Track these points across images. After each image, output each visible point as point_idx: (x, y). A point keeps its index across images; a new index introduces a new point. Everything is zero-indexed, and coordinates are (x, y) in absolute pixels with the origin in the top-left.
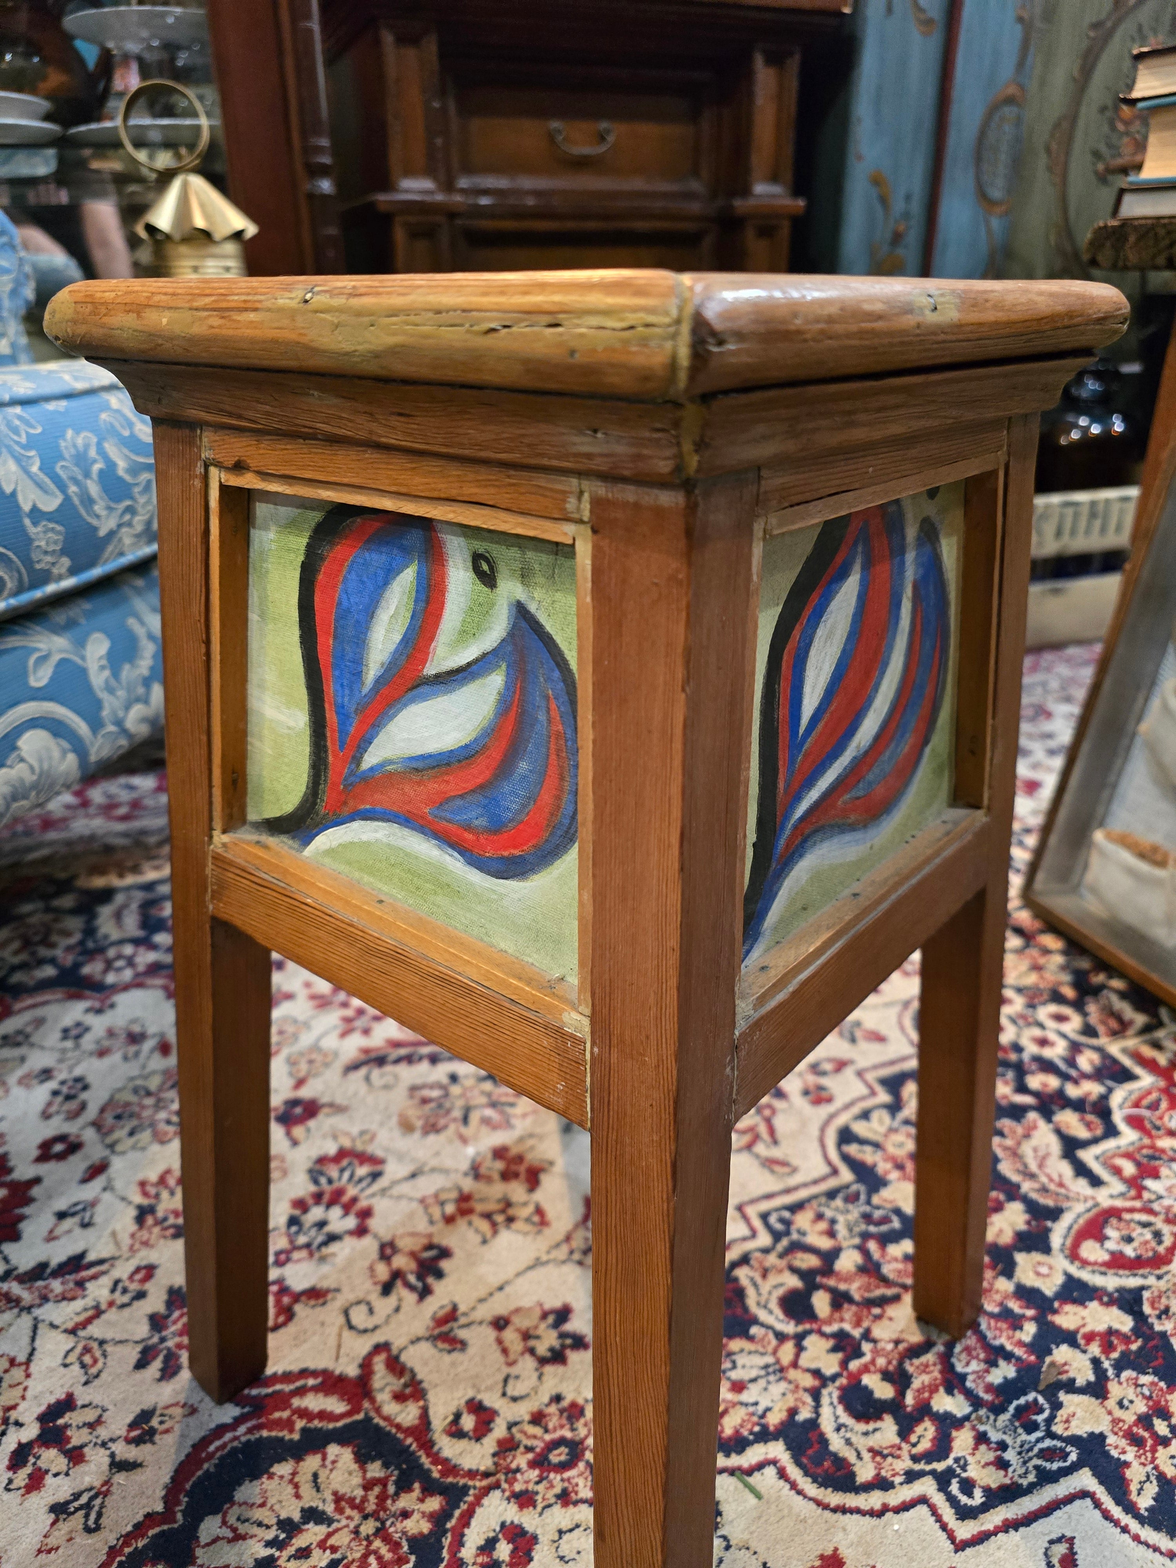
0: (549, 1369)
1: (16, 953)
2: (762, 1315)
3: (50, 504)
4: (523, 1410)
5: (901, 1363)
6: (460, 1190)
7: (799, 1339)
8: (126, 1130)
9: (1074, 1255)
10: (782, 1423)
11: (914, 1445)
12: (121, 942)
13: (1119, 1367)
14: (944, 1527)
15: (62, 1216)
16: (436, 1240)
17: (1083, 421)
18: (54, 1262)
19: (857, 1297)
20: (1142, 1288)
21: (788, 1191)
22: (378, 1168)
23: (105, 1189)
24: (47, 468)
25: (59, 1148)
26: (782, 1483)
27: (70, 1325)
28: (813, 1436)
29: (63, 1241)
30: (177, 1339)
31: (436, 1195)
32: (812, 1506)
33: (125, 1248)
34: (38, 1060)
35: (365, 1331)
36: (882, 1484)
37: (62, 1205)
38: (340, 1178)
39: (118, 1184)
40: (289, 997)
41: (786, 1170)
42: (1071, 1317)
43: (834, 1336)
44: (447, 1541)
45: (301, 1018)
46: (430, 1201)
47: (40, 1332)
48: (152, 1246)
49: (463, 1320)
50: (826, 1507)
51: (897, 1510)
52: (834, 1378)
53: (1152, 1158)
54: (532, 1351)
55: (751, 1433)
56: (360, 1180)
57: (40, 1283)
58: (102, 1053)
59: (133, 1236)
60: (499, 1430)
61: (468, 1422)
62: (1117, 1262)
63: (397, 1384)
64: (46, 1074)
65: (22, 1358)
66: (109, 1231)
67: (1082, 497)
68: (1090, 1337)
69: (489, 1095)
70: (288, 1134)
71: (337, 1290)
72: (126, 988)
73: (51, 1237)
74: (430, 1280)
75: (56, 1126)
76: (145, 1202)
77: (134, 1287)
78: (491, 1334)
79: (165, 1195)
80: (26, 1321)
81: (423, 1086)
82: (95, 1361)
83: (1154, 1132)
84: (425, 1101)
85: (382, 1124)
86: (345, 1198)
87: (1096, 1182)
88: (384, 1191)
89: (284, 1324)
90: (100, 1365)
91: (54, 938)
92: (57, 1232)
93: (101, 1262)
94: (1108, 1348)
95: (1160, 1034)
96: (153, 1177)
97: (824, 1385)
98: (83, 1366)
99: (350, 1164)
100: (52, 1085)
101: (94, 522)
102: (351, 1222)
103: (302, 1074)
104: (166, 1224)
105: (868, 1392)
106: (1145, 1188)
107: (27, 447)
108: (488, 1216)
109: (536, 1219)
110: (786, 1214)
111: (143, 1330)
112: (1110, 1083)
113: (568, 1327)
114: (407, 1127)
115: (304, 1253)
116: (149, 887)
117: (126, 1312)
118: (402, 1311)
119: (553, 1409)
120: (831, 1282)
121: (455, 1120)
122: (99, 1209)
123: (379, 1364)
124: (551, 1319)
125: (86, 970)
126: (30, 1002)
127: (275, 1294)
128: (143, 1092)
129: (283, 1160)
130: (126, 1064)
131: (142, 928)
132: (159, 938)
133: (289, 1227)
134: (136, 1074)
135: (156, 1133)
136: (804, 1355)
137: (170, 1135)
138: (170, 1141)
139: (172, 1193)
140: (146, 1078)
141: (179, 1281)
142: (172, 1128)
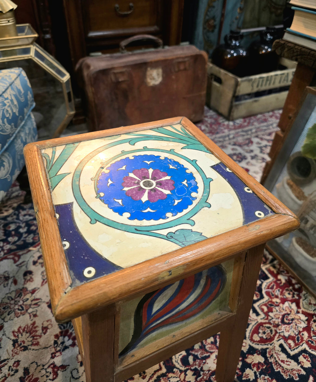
2: (177, 365)
5: (210, 377)
7: (185, 372)
8: (7, 313)
9: (252, 340)
13: (260, 374)
17: (266, 47)
19: (200, 357)
20: (267, 348)
23: (3, 335)
33: (11, 356)
35: (77, 379)
38: (67, 326)
39: (7, 333)
42: (250, 359)
43: (193, 370)
48: (18, 354)
53: (271, 305)
56: (72, 328)
59: (12, 351)
62: (262, 341)
66: (6, 350)
67: (264, 75)
68: (254, 365)
71: (69, 365)
76: (15, 338)
77: (14, 368)
79: (20, 336)
83: (272, 297)
86: (69, 334)
87: (258, 314)
89: (55, 378)
93: (5, 360)
94: (258, 368)
95: (275, 262)
96: (16, 330)
102: (70, 342)
104: (21, 346)
106: (269, 316)
112: (262, 280)
115: (59, 353)
116: (5, 218)
117: (13, 377)
120: (193, 353)
122: (2, 342)
127: (52, 368)
128: (10, 299)
129: (51, 322)
130: (5, 289)
131: (5, 235)
132: (10, 239)
133: (54, 345)
134: (8, 292)
135: (15, 314)
136: (187, 377)
137: (20, 314)
138: (20, 316)
139: (22, 335)
140: (10, 293)
141: (26, 366)
142: (19, 312)
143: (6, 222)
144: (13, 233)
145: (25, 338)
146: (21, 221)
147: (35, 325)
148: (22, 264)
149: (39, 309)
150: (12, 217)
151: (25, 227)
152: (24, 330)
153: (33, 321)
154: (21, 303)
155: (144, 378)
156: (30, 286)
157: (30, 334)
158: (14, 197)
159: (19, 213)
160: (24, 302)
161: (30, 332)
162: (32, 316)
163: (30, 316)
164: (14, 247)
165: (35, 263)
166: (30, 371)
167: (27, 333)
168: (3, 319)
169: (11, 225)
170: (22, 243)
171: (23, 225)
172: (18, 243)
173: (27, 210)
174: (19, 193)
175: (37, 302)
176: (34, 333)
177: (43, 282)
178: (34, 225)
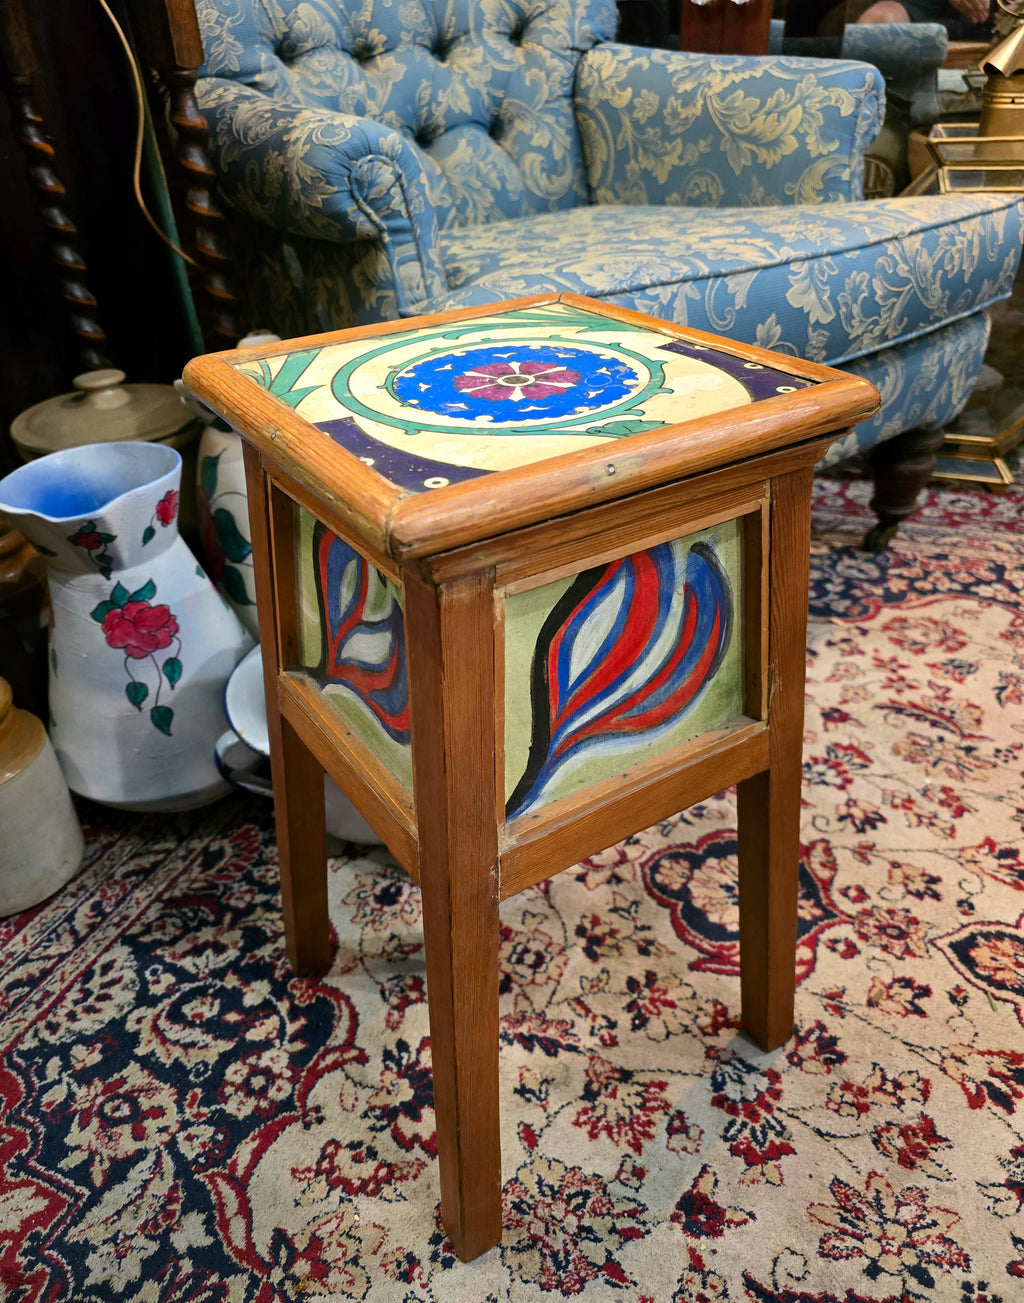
0: (910, 898)
3: (826, 319)
4: (885, 905)
6: (910, 796)
16: (882, 812)
22: (867, 763)
24: (833, 298)
31: (893, 792)
35: (821, 830)
38: (843, 758)
40: (862, 653)
44: (815, 928)
45: (862, 667)
46: (890, 793)
49: (875, 853)
54: (906, 885)
56: (855, 764)
60: (867, 905)
61: (853, 893)
63: (824, 858)
69: (960, 759)
70: (825, 724)
78: (888, 867)
81: (919, 735)
84: (915, 743)
85: (882, 743)
86: (841, 769)
88: (864, 776)
99: (852, 754)
101: (849, 330)
102: (838, 781)
103: (848, 698)
107: (824, 284)
108: (919, 816)
109: (948, 831)
113: (934, 887)
114: (896, 751)
115: (806, 782)
118: (845, 832)
119: (902, 913)
121: (928, 761)
123: (820, 847)
124: (926, 878)
129: (815, 736)
133: (803, 767)
144: (812, 583)
146: (838, 573)
150: (822, 559)
151: (839, 585)
155: (965, 913)
158: (842, 531)
159: (840, 559)
165: (830, 644)
169: (813, 571)
170: (822, 605)
171: (838, 580)
172: (813, 602)
173: (860, 561)
174: (856, 529)
177: (833, 678)
178: (862, 589)
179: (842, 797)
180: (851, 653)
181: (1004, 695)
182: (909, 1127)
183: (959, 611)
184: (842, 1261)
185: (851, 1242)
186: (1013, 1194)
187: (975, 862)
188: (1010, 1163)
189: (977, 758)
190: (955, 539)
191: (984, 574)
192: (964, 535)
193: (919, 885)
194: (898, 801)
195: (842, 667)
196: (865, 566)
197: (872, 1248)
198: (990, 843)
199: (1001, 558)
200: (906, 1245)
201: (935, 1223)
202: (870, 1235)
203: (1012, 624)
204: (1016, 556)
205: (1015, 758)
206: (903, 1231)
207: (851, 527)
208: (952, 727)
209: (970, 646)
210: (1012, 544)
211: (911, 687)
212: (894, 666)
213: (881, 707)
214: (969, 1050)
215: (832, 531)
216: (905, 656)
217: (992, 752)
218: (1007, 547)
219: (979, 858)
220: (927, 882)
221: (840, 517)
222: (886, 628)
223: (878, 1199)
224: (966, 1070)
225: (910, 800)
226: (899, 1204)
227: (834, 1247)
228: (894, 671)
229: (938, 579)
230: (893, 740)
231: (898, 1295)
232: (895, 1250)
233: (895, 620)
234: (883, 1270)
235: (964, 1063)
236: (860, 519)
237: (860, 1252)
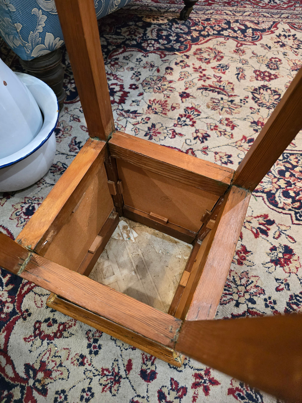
1: (128, 35)
2: (273, 172)
5: (299, 191)
6: (216, 124)
7: (279, 179)
8: (148, 87)
10: (268, 191)
11: (293, 205)
12: (152, 39)
14: (292, 220)
15: (133, 102)
16: (207, 133)
18: (131, 111)
19: (296, 176)
21: (291, 150)
22: (200, 114)
23: (142, 99)
25: (134, 87)
26: (262, 201)
27: (133, 124)
28: (273, 196)
29: (133, 107)
30: (153, 133)
31: (210, 124)
32: (267, 206)
33: (145, 113)
34: (131, 65)
35: (189, 145)
36: (283, 208)
37: (134, 99)
38: (191, 113)
39: (145, 99)
40: (189, 66)
41: (294, 146)
43: (287, 181)
45: (190, 72)
46: (209, 124)
47: (127, 123)
48: (150, 114)
49: (209, 150)
50: (270, 208)
51: (284, 214)
52: (283, 188)
54: (221, 160)
55: (260, 190)
56: (195, 115)
57: (128, 114)
58: (145, 67)
59: (147, 110)
64: (132, 69)
65: (124, 126)
66: (142, 108)
69: (229, 106)
70: (182, 99)
71: (185, 135)
72: (151, 52)
73: (131, 105)
74: (204, 140)
75: (133, 82)
76: (150, 104)
77: (146, 121)
78: (214, 154)
79: (154, 104)
80: (125, 120)
81: (215, 99)
82: (137, 132)
84: (214, 102)
85: (202, 104)
86: (191, 118)
88: (199, 119)
89: (173, 138)
90: (138, 132)
91: (136, 34)
92: (132, 105)
93: (140, 114)
96: (152, 100)
97: (280, 189)
98: (135, 132)
99: (193, 111)
100: (133, 72)
102: (191, 123)
103: (187, 87)
104: (153, 110)
105: (289, 193)
108: (220, 132)
109: (231, 136)
110: (289, 155)
111: (147, 129)
113: (230, 159)
114: (208, 107)
115: (180, 126)
116: (160, 25)
117: (144, 125)
118: (197, 144)
120: (292, 171)
121: (219, 109)
122: (141, 103)
123: (190, 151)
124: (227, 156)
125: (143, 45)
126: (130, 49)
127: (173, 132)
128: (152, 80)
129: (179, 105)
130: (149, 72)
131: (157, 37)
132: (161, 41)
133: (178, 119)
134: (151, 75)
135: (154, 90)
136: (278, 182)
137: (157, 92)
138: (156, 93)
139: (155, 104)
140: (153, 76)
141: (154, 123)
142: (157, 90)
143: (160, 28)
144: (164, 37)
145: (157, 106)
146: (173, 31)
147: (167, 103)
148: (166, 61)
149: (172, 94)
150: (166, 25)
151: (174, 36)
152: (157, 102)
153: (166, 100)
154: (160, 85)
156: (169, 77)
157: (162, 106)
158: (171, 12)
159: (173, 25)
160: (161, 85)
161: (162, 105)
162: (166, 97)
163: (164, 96)
164: (163, 47)
165: (176, 64)
166: (156, 126)
167: (159, 104)
168: (144, 90)
169: (163, 31)
170: (170, 46)
171: (174, 34)
172: (166, 46)
173: (180, 25)
174: (176, 10)
175: (172, 90)
176: (164, 107)
177: (180, 79)
178: (183, 37)
179: (193, 129)
180: (185, 67)
181: (239, 76)
182: (238, 251)
183: (219, 43)
184: (227, 304)
185: (229, 297)
186: (273, 264)
187: (241, 146)
188: (270, 254)
189: (235, 105)
190: (211, 11)
191: (224, 26)
192: (214, 9)
193: (225, 159)
194: (212, 127)
195: (183, 74)
196: (182, 27)
197: (236, 297)
198: (244, 138)
199: (228, 18)
200: (245, 292)
201: (252, 282)
202: (234, 292)
203: (237, 46)
204: (233, 17)
205: (247, 102)
206: (243, 287)
207: (174, 9)
208: (225, 93)
209: (225, 57)
210: (231, 11)
211: (208, 78)
212: (201, 70)
213: (200, 89)
214: (251, 218)
215: (167, 12)
216: (204, 66)
217: (239, 101)
218: (229, 13)
219: (242, 144)
220: (228, 158)
221: (169, 5)
222: (195, 54)
223: (234, 279)
224: (252, 225)
225: (216, 126)
226: (241, 279)
227: (224, 300)
228: (201, 72)
229: (209, 30)
230: (206, 102)
231: (246, 310)
232: (242, 295)
233: (197, 50)
234: (240, 303)
235: (251, 223)
236: (176, 5)
237: (232, 299)
